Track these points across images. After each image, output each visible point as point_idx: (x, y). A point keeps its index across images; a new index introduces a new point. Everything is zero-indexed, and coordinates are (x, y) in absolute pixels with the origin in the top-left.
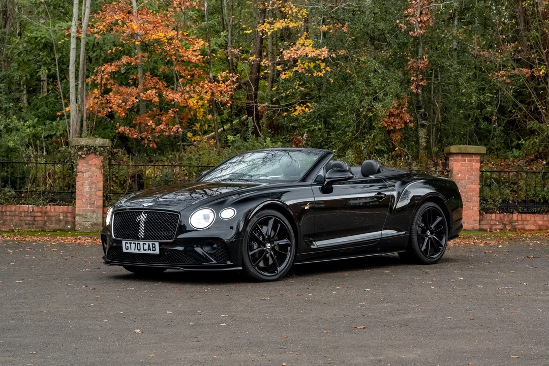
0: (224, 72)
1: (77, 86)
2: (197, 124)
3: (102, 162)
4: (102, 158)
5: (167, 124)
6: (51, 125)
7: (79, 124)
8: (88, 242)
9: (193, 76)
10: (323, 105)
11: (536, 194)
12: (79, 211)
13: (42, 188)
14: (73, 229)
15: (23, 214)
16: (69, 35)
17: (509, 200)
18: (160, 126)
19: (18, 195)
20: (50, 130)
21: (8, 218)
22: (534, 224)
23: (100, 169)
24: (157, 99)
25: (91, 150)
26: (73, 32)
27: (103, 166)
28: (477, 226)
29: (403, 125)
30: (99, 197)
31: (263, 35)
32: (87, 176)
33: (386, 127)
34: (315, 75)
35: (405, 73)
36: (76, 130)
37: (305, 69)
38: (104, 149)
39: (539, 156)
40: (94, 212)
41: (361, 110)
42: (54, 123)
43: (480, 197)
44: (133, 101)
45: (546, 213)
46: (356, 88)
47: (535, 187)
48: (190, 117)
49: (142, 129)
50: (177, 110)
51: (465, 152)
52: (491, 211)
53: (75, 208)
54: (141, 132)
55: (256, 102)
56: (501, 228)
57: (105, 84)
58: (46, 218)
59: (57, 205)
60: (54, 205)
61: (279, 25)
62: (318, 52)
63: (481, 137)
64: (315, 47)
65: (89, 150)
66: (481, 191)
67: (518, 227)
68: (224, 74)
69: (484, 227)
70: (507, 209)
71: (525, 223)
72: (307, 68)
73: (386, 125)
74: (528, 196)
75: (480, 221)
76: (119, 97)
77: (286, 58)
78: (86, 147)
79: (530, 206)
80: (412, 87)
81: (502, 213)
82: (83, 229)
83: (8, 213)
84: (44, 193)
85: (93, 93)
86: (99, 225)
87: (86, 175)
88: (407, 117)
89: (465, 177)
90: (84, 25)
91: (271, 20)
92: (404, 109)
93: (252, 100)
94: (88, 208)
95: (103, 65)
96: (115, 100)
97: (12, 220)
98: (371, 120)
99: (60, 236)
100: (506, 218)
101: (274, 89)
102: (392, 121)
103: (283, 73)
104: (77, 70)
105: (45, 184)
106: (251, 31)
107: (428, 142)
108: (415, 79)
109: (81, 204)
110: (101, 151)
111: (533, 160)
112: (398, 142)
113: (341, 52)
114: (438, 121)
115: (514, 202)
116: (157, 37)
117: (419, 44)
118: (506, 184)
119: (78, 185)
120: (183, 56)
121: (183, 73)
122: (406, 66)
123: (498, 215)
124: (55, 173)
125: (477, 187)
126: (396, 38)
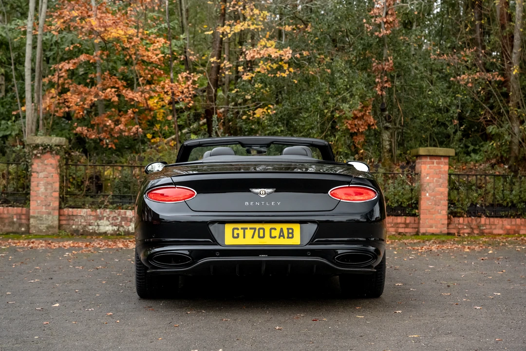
0: (185, 73)
1: (33, 86)
2: (157, 125)
3: (59, 161)
4: (58, 157)
5: (126, 125)
6: (7, 125)
7: (35, 123)
8: (42, 247)
9: (153, 76)
10: (286, 106)
11: (504, 197)
12: (34, 213)
14: (27, 232)
16: (25, 33)
17: (477, 204)
18: (120, 126)
20: (5, 130)
22: (502, 228)
23: (57, 169)
24: (116, 99)
25: (47, 149)
26: (29, 28)
27: (60, 167)
28: (445, 230)
29: (367, 128)
30: (56, 198)
31: (223, 37)
32: (43, 176)
33: (349, 130)
34: (278, 75)
35: (369, 76)
36: (32, 129)
38: (61, 148)
39: (502, 161)
40: (49, 214)
41: (326, 111)
42: (9, 123)
43: (449, 200)
44: (91, 100)
45: (514, 217)
46: (320, 89)
47: (503, 190)
48: (149, 118)
49: (100, 129)
50: (137, 110)
51: (434, 154)
52: (459, 215)
53: (30, 209)
54: (99, 133)
55: (216, 104)
56: (469, 232)
57: (63, 84)
59: (10, 206)
60: (7, 206)
61: (238, 28)
62: (281, 52)
63: (444, 140)
64: (277, 48)
65: (45, 149)
66: (449, 194)
67: (486, 231)
68: (185, 74)
69: (452, 231)
70: (475, 213)
71: (493, 227)
72: (269, 69)
73: (349, 127)
74: (496, 200)
75: (449, 224)
76: (77, 96)
77: (248, 58)
78: (42, 146)
79: (498, 210)
80: (377, 89)
81: (470, 216)
82: (38, 232)
85: (49, 93)
86: (55, 228)
87: (41, 175)
88: (371, 120)
89: (433, 180)
90: (41, 21)
91: (230, 22)
92: (367, 111)
93: (212, 102)
94: (44, 210)
95: (60, 63)
96: (73, 99)
98: (334, 122)
99: (13, 239)
100: (474, 223)
101: (233, 92)
102: (356, 123)
103: (245, 74)
104: (33, 70)
106: (212, 32)
107: (390, 145)
108: (380, 81)
109: (36, 206)
110: (58, 150)
111: (495, 164)
112: (361, 144)
113: (305, 53)
114: (400, 123)
115: (482, 206)
116: (117, 35)
117: (384, 45)
118: (474, 187)
119: (33, 185)
120: (144, 56)
121: (143, 73)
122: (370, 68)
123: (466, 219)
124: (9, 173)
125: (445, 190)
126: (362, 39)
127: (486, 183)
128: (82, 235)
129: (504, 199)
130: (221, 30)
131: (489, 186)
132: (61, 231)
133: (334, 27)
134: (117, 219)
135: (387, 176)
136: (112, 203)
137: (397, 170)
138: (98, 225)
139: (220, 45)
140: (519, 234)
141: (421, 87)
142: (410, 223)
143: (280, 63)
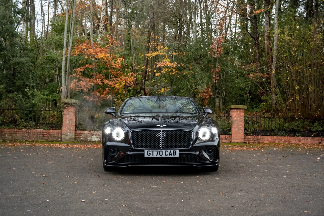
1: (65, 78)
2: (119, 95)
3: (75, 110)
4: (75, 108)
5: (105, 95)
7: (66, 94)
8: (64, 147)
9: (117, 74)
10: (174, 87)
12: (64, 132)
13: (48, 122)
14: (61, 141)
15: (38, 133)
16: (62, 55)
17: (257, 130)
18: (102, 95)
19: (36, 125)
20: (54, 97)
21: (32, 135)
22: (268, 141)
23: (74, 114)
24: (101, 84)
25: (70, 105)
26: (64, 53)
27: (75, 112)
28: (243, 141)
29: (209, 97)
30: (73, 126)
31: (148, 58)
33: (201, 97)
34: (171, 74)
35: (210, 74)
36: (65, 97)
37: (166, 72)
39: (268, 111)
40: (71, 133)
41: (191, 89)
42: (56, 94)
43: (244, 128)
44: (90, 84)
45: (273, 136)
46: (189, 80)
47: (268, 124)
48: (116, 92)
50: (110, 89)
51: (238, 108)
52: (249, 134)
53: (62, 131)
54: (94, 98)
55: (144, 86)
56: (253, 142)
57: (79, 78)
58: (49, 135)
59: (54, 129)
60: (52, 129)
61: (155, 54)
62: (172, 64)
63: (243, 102)
64: (170, 62)
65: (69, 105)
66: (245, 126)
67: (261, 142)
68: (131, 73)
69: (246, 142)
70: (256, 134)
71: (264, 140)
72: (167, 71)
73: (201, 96)
74: (265, 128)
75: (244, 139)
76: (84, 83)
77: (158, 66)
78: (68, 103)
79: (266, 132)
80: (213, 80)
81: (254, 135)
82: (66, 140)
83: (31, 133)
84: (48, 124)
85: (73, 81)
86: (73, 139)
87: (67, 116)
88: (211, 93)
89: (237, 119)
90: (69, 50)
91: (151, 52)
92: (209, 90)
93: (143, 85)
94: (68, 131)
95: (77, 68)
97: (33, 136)
98: (195, 94)
99: (53, 143)
100: (256, 138)
101: (152, 81)
102: (204, 95)
103: (157, 73)
104: (65, 71)
105: (49, 120)
106: (143, 56)
107: (219, 104)
108: (215, 76)
109: (65, 129)
110: (75, 105)
111: (265, 113)
112: (207, 104)
113: (183, 65)
114: (224, 95)
115: (259, 131)
116: (101, 57)
117: (216, 61)
118: (255, 123)
119: (64, 120)
120: (113, 66)
121: (113, 73)
122: (211, 71)
123: (252, 136)
124: (55, 115)
125: (243, 124)
126: (207, 58)
127: (261, 121)
128: (85, 142)
129: (268, 128)
130: (147, 55)
131: (262, 122)
132: (76, 140)
133: (195, 54)
134: (100, 135)
135: (218, 118)
136: (98, 128)
137: (222, 115)
138: (92, 138)
139: (147, 62)
140: (275, 143)
141: (233, 79)
142: (227, 138)
143: (172, 69)
